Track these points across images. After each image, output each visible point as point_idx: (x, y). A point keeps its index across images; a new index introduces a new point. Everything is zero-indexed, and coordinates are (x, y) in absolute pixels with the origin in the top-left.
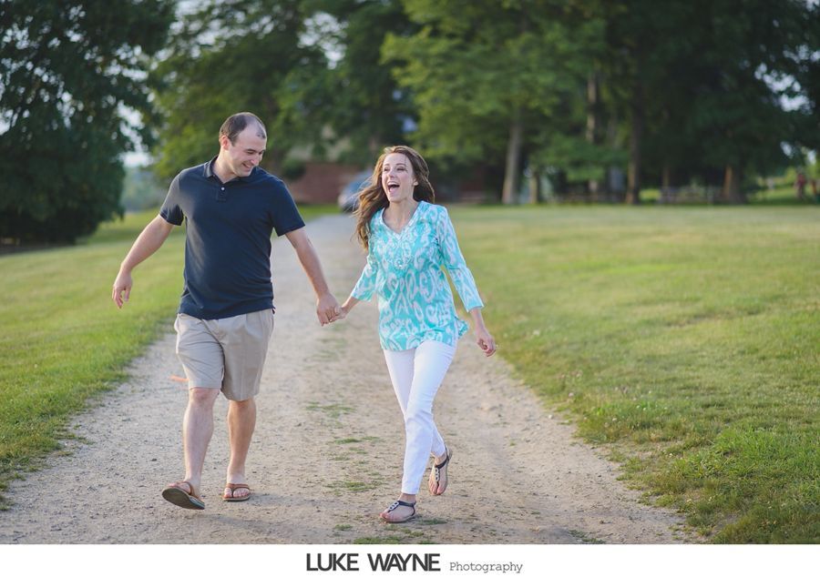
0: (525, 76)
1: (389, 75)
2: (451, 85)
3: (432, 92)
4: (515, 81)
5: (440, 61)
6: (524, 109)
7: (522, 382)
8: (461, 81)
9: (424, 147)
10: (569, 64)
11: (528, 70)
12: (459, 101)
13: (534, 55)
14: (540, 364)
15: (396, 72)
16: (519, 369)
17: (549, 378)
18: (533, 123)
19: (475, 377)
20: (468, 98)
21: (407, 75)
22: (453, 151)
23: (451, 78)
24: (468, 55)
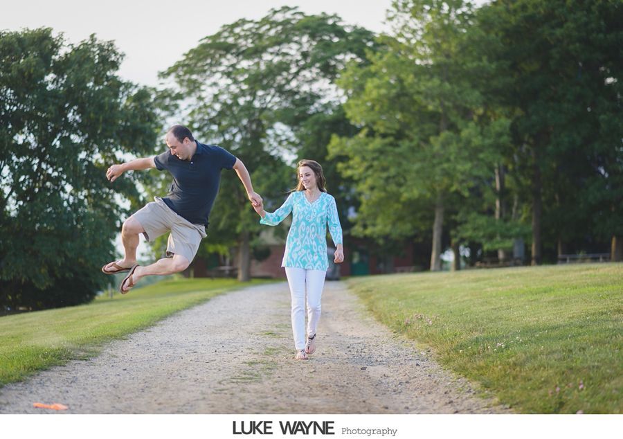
0: (446, 166)
1: (335, 168)
2: (385, 175)
3: (369, 181)
4: (438, 170)
5: (376, 155)
6: (445, 192)
7: (496, 400)
8: (393, 171)
9: (365, 227)
10: (481, 156)
11: (448, 160)
12: (392, 188)
13: (453, 148)
14: (515, 378)
15: (340, 165)
16: (486, 386)
17: (535, 394)
18: (453, 204)
19: (430, 397)
20: (400, 185)
21: (349, 167)
22: (388, 229)
23: (385, 169)
24: (397, 150)
